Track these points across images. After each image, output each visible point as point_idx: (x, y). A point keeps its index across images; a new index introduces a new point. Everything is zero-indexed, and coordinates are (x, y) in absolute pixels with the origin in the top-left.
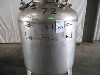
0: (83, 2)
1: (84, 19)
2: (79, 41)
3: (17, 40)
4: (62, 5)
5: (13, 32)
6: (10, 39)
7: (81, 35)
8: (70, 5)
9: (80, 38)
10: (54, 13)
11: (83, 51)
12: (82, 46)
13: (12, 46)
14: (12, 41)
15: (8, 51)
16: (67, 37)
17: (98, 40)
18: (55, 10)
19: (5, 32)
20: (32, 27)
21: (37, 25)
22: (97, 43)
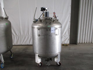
0: (68, 17)
1: (70, 28)
2: (67, 43)
3: (23, 43)
4: (54, 20)
5: (20, 37)
6: (17, 42)
7: (68, 39)
8: (58, 20)
9: (68, 41)
10: (50, 24)
11: (69, 49)
12: (69, 46)
13: (19, 47)
14: (19, 44)
15: (17, 50)
16: (56, 35)
17: (81, 43)
18: (51, 23)
19: (14, 37)
20: (40, 30)
21: (43, 29)
22: (80, 44)
